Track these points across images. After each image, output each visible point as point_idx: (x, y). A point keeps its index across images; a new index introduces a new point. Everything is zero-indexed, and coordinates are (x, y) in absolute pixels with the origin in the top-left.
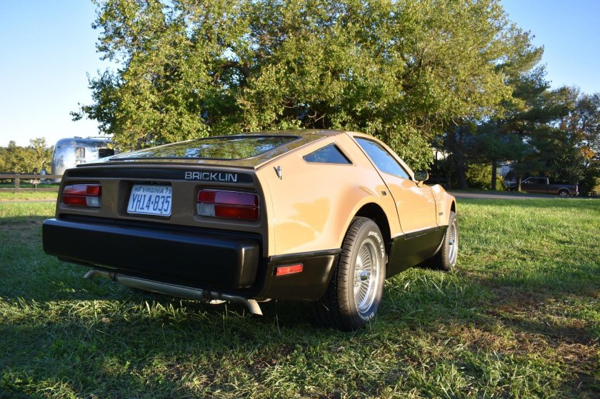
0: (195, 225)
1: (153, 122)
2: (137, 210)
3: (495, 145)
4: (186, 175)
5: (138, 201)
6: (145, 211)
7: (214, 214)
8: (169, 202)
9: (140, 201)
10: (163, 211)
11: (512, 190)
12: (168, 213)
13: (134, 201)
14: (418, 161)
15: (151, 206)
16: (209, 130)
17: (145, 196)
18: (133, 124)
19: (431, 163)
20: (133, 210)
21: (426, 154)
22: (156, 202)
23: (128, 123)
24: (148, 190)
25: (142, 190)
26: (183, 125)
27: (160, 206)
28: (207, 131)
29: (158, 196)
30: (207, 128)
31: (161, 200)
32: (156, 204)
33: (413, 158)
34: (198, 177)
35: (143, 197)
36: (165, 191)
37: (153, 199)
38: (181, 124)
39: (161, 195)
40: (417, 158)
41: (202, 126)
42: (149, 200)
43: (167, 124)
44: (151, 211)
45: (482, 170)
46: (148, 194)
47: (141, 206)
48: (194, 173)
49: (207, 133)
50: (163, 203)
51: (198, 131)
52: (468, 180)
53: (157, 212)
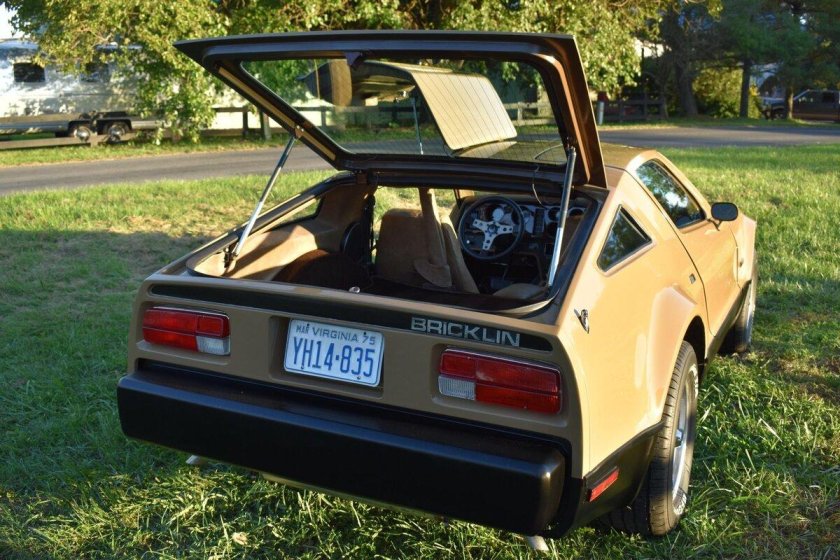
0: (435, 411)
1: (120, 12)
2: (306, 369)
3: (752, 36)
4: (413, 323)
5: (305, 351)
6: (324, 372)
7: (473, 397)
8: (372, 360)
9: (310, 352)
10: (361, 375)
11: (775, 115)
12: (373, 380)
13: (297, 350)
14: (612, 69)
15: (336, 364)
16: (227, 23)
17: (319, 343)
18: (82, 18)
19: (636, 74)
20: (298, 366)
21: (627, 56)
22: (344, 358)
23: (72, 17)
24: (325, 333)
25: (311, 331)
26: (178, 16)
27: (354, 366)
28: (224, 25)
29: (349, 347)
30: (224, 20)
31: (355, 356)
32: (346, 362)
33: (604, 65)
34: (439, 329)
35: (315, 347)
36: (361, 338)
37: (337, 351)
38: (173, 15)
39: (354, 345)
40: (610, 63)
41: (214, 17)
42: (331, 351)
43: (148, 16)
44: (335, 373)
45: (721, 78)
46: (326, 343)
47: (313, 362)
48: (430, 322)
49: (223, 30)
50: (359, 360)
51: (206, 25)
52: (696, 97)
53: (350, 377)
